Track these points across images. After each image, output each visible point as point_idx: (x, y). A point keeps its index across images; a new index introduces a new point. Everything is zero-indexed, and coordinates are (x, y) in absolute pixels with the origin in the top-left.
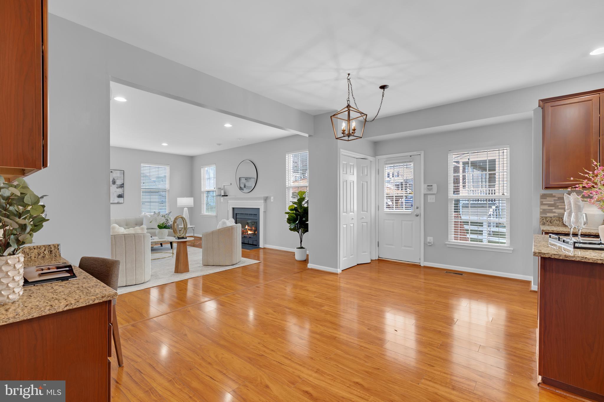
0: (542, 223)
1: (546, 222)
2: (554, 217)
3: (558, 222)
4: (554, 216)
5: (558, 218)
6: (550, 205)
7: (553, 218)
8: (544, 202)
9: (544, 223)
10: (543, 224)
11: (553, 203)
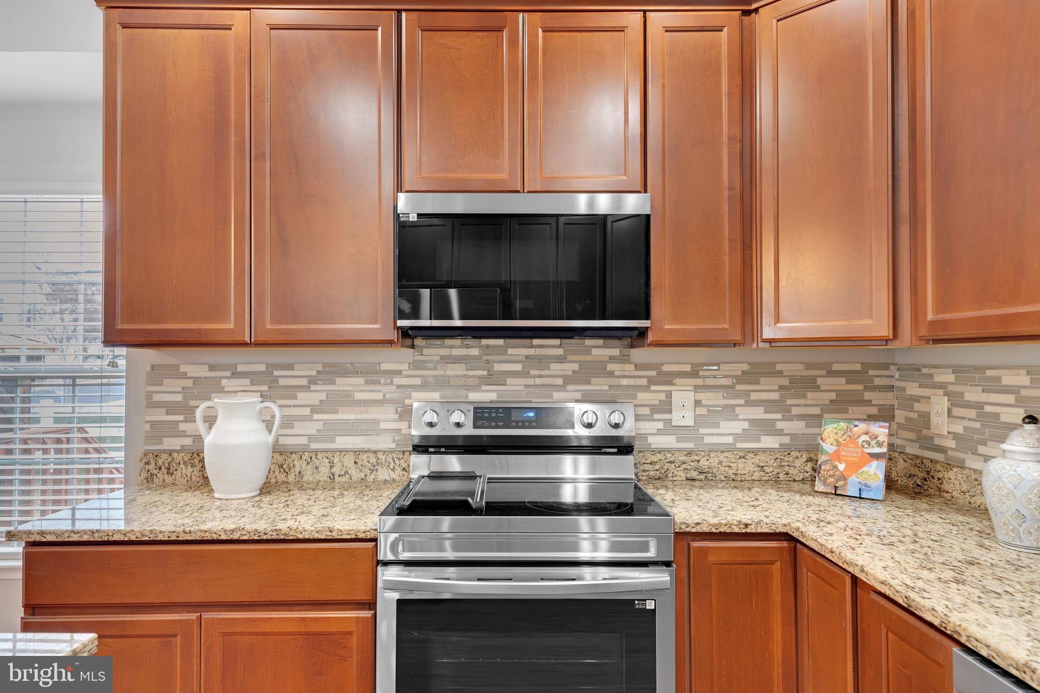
0: (144, 475)
1: (155, 472)
2: (183, 449)
3: (190, 469)
4: (182, 446)
5: (189, 456)
6: (171, 408)
7: (175, 455)
8: (157, 398)
9: (152, 475)
10: (147, 479)
11: (179, 398)
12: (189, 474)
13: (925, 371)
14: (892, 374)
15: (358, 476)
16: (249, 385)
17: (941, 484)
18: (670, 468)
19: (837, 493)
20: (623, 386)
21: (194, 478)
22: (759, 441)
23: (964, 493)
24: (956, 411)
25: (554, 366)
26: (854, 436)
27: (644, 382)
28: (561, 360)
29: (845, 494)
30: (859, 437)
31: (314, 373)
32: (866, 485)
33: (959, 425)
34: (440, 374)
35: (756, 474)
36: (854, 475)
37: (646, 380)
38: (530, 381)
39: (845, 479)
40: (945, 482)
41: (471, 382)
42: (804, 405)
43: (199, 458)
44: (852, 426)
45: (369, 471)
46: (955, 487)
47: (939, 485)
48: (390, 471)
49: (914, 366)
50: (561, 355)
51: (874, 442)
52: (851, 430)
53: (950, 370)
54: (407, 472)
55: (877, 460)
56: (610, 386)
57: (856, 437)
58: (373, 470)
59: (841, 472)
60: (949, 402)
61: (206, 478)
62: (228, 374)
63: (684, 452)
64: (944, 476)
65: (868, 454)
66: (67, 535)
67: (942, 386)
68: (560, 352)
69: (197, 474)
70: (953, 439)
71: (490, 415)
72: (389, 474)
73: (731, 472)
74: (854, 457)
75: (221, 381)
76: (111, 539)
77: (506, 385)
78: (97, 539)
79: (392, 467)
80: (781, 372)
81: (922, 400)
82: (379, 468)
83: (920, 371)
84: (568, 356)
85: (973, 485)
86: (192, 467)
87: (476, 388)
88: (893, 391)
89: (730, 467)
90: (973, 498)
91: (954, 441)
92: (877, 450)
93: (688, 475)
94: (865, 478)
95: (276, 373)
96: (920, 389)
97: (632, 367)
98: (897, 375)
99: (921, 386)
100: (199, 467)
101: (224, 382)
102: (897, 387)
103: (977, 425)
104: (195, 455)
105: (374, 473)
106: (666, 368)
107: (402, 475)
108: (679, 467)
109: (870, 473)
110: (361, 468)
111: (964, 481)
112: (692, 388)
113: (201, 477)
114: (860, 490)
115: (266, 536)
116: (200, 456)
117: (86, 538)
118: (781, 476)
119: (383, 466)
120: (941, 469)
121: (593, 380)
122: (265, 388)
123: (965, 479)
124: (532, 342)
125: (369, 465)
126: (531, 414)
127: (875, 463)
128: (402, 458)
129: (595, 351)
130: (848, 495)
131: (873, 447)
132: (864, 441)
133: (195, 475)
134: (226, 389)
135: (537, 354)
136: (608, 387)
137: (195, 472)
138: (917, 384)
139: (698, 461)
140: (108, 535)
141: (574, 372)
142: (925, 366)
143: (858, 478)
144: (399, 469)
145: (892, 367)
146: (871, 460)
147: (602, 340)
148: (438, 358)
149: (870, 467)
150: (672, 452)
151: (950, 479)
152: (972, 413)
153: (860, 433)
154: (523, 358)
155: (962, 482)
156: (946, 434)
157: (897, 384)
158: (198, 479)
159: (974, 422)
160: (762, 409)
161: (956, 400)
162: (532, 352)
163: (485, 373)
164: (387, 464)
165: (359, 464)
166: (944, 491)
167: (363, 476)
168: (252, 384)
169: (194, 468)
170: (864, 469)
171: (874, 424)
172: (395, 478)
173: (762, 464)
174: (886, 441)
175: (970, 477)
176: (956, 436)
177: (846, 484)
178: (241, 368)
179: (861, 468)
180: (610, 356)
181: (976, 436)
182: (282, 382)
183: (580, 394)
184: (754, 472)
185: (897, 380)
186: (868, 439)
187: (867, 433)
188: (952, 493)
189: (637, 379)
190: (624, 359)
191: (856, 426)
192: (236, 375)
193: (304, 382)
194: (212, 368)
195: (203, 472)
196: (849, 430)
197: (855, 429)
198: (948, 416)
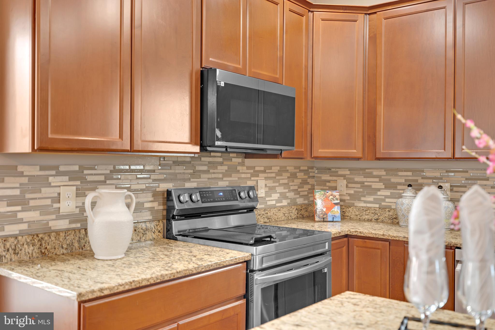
2: (26, 233)
4: (23, 230)
6: (11, 201)
7: (20, 238)
11: (17, 192)
12: (30, 252)
13: (333, 170)
14: (314, 171)
15: (137, 239)
16: (68, 180)
17: (344, 213)
18: (259, 218)
19: (324, 220)
20: (243, 178)
21: (34, 254)
22: (282, 202)
23: (357, 215)
24: (350, 185)
25: (219, 167)
26: (327, 197)
27: (249, 175)
28: (221, 164)
29: (327, 221)
30: (329, 197)
31: (108, 172)
32: (334, 216)
33: (352, 190)
34: (173, 172)
35: (283, 217)
36: (330, 213)
37: (250, 175)
38: (210, 176)
39: (326, 214)
40: (346, 212)
41: (186, 176)
42: (294, 185)
43: (38, 239)
44: (326, 193)
45: (142, 235)
46: (352, 214)
47: (344, 214)
48: (153, 234)
49: (326, 168)
50: (221, 162)
51: (335, 198)
52: (326, 194)
53: (348, 170)
54: (160, 233)
55: (337, 205)
56: (238, 178)
57: (328, 197)
58: (144, 234)
59: (325, 212)
60: (347, 182)
61: (43, 253)
62: (54, 172)
63: (263, 210)
64: (346, 210)
65: (334, 203)
66: (116, 288)
67: (344, 176)
68: (221, 160)
69: (37, 251)
70: (348, 196)
71: (206, 195)
72: (152, 236)
73: (277, 217)
74: (329, 205)
75: (48, 178)
76: (141, 285)
77: (200, 178)
78: (134, 287)
79: (153, 231)
80: (288, 170)
81: (331, 182)
82: (147, 232)
83: (330, 170)
84: (224, 162)
85: (362, 212)
86: (33, 246)
87: (189, 180)
88: (314, 178)
89: (276, 215)
90: (361, 217)
91: (349, 197)
92: (336, 202)
93: (264, 221)
94: (334, 213)
95: (86, 172)
96: (330, 177)
97: (245, 168)
98: (316, 172)
99: (330, 176)
100: (38, 246)
101: (51, 179)
102: (316, 176)
103: (361, 190)
104: (35, 237)
105: (145, 236)
106: (257, 169)
107: (158, 235)
108: (262, 217)
109: (335, 211)
110: (138, 233)
111: (357, 211)
112: (263, 178)
113: (40, 253)
114: (333, 218)
115: (212, 267)
116: (38, 237)
117: (127, 287)
118: (289, 217)
119: (149, 231)
120: (345, 208)
121: (233, 175)
122: (78, 183)
123: (357, 210)
124: (210, 154)
125: (142, 231)
126: (221, 194)
127: (336, 207)
128: (158, 225)
129: (233, 159)
130: (328, 220)
131: (335, 200)
132: (331, 198)
133: (35, 252)
134: (52, 184)
135: (213, 161)
136: (237, 178)
137: (36, 250)
138: (329, 175)
139: (267, 213)
140: (139, 283)
141: (226, 171)
142: (333, 168)
143: (331, 213)
144: (157, 232)
145: (314, 168)
146: (335, 206)
147: (236, 154)
148: (171, 162)
149: (335, 209)
150: (260, 210)
151: (349, 211)
152: (359, 186)
153: (329, 195)
154: (207, 163)
155: (356, 211)
156: (345, 194)
157: (316, 175)
158: (38, 255)
159: (359, 189)
160: (283, 187)
161: (350, 181)
162: (211, 159)
163: (192, 171)
164: (151, 229)
165: (137, 231)
166: (346, 216)
167: (139, 239)
168: (70, 180)
169: (34, 247)
170: (333, 209)
171: (334, 191)
172: (155, 237)
173: (284, 213)
174: (339, 198)
175: (360, 209)
176: (349, 195)
177: (327, 216)
178: (62, 168)
179: (332, 209)
180: (238, 162)
181: (360, 194)
182: (89, 178)
183: (228, 182)
184: (282, 216)
185: (316, 173)
186: (333, 198)
187: (332, 195)
188: (350, 216)
189: (247, 174)
190: (242, 164)
191: (327, 192)
192: (60, 174)
193: (102, 178)
194: (42, 168)
195: (41, 248)
196: (325, 194)
197: (327, 194)
198: (346, 187)
